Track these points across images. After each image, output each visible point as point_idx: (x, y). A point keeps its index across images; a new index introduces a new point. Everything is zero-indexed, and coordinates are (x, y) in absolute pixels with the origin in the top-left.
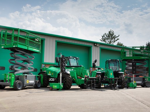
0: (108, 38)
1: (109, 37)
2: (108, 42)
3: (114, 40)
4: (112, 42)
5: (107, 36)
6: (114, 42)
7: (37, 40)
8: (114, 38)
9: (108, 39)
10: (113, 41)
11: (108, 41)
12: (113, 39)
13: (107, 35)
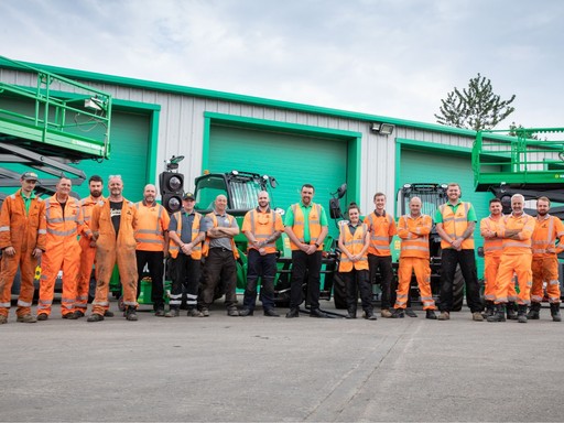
0: (468, 107)
1: (471, 103)
2: (470, 123)
3: (494, 116)
4: (487, 123)
5: (462, 98)
6: (494, 123)
7: (92, 105)
8: (495, 109)
9: (468, 113)
10: (490, 120)
11: (468, 120)
12: (490, 112)
13: (464, 96)
